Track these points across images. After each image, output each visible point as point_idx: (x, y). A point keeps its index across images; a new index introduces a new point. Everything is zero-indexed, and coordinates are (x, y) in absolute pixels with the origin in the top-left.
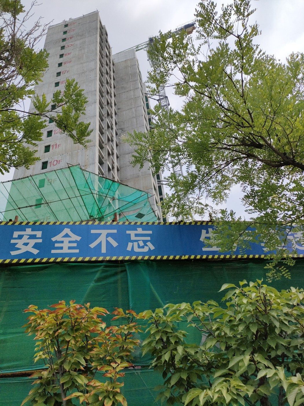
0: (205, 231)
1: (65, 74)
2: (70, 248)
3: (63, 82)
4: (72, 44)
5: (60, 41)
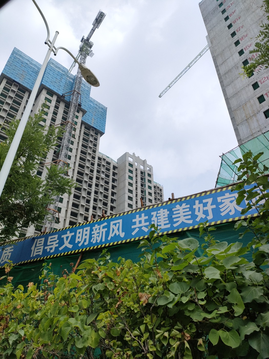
3: (242, 38)
4: (231, 2)
5: (217, 8)
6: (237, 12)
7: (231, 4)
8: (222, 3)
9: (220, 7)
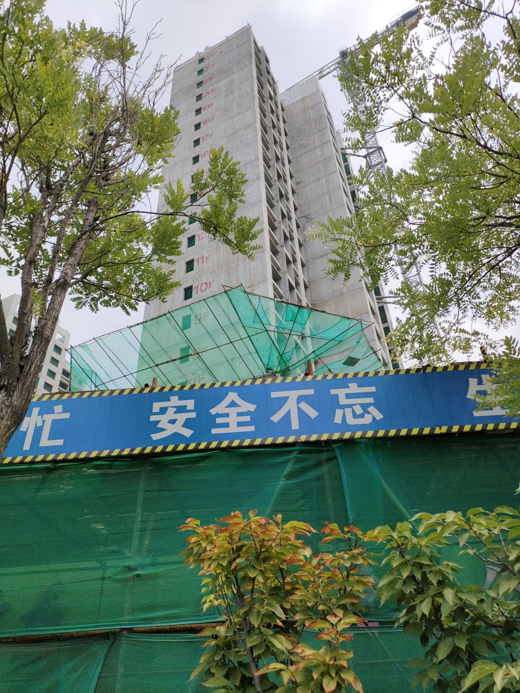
0: (476, 380)
1: (207, 141)
2: (240, 424)
3: (204, 154)
4: (213, 88)
5: (194, 87)
6: (214, 107)
7: (212, 90)
8: (202, 82)
9: (198, 88)
